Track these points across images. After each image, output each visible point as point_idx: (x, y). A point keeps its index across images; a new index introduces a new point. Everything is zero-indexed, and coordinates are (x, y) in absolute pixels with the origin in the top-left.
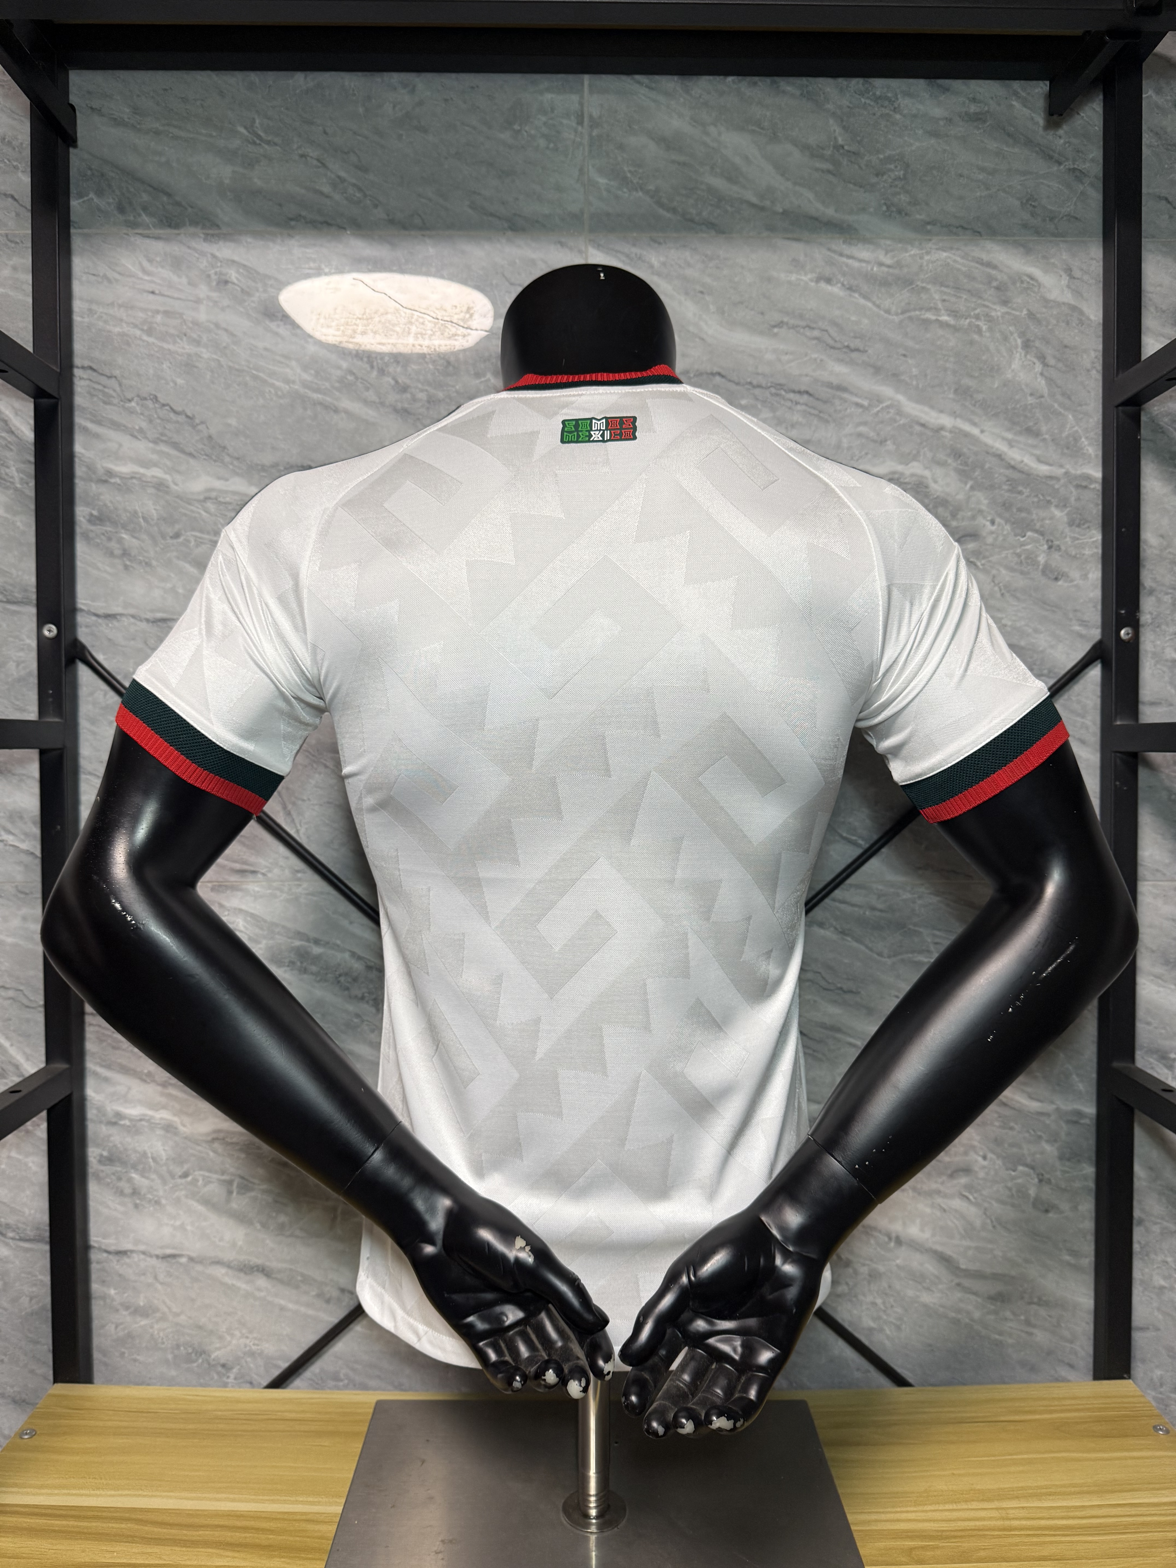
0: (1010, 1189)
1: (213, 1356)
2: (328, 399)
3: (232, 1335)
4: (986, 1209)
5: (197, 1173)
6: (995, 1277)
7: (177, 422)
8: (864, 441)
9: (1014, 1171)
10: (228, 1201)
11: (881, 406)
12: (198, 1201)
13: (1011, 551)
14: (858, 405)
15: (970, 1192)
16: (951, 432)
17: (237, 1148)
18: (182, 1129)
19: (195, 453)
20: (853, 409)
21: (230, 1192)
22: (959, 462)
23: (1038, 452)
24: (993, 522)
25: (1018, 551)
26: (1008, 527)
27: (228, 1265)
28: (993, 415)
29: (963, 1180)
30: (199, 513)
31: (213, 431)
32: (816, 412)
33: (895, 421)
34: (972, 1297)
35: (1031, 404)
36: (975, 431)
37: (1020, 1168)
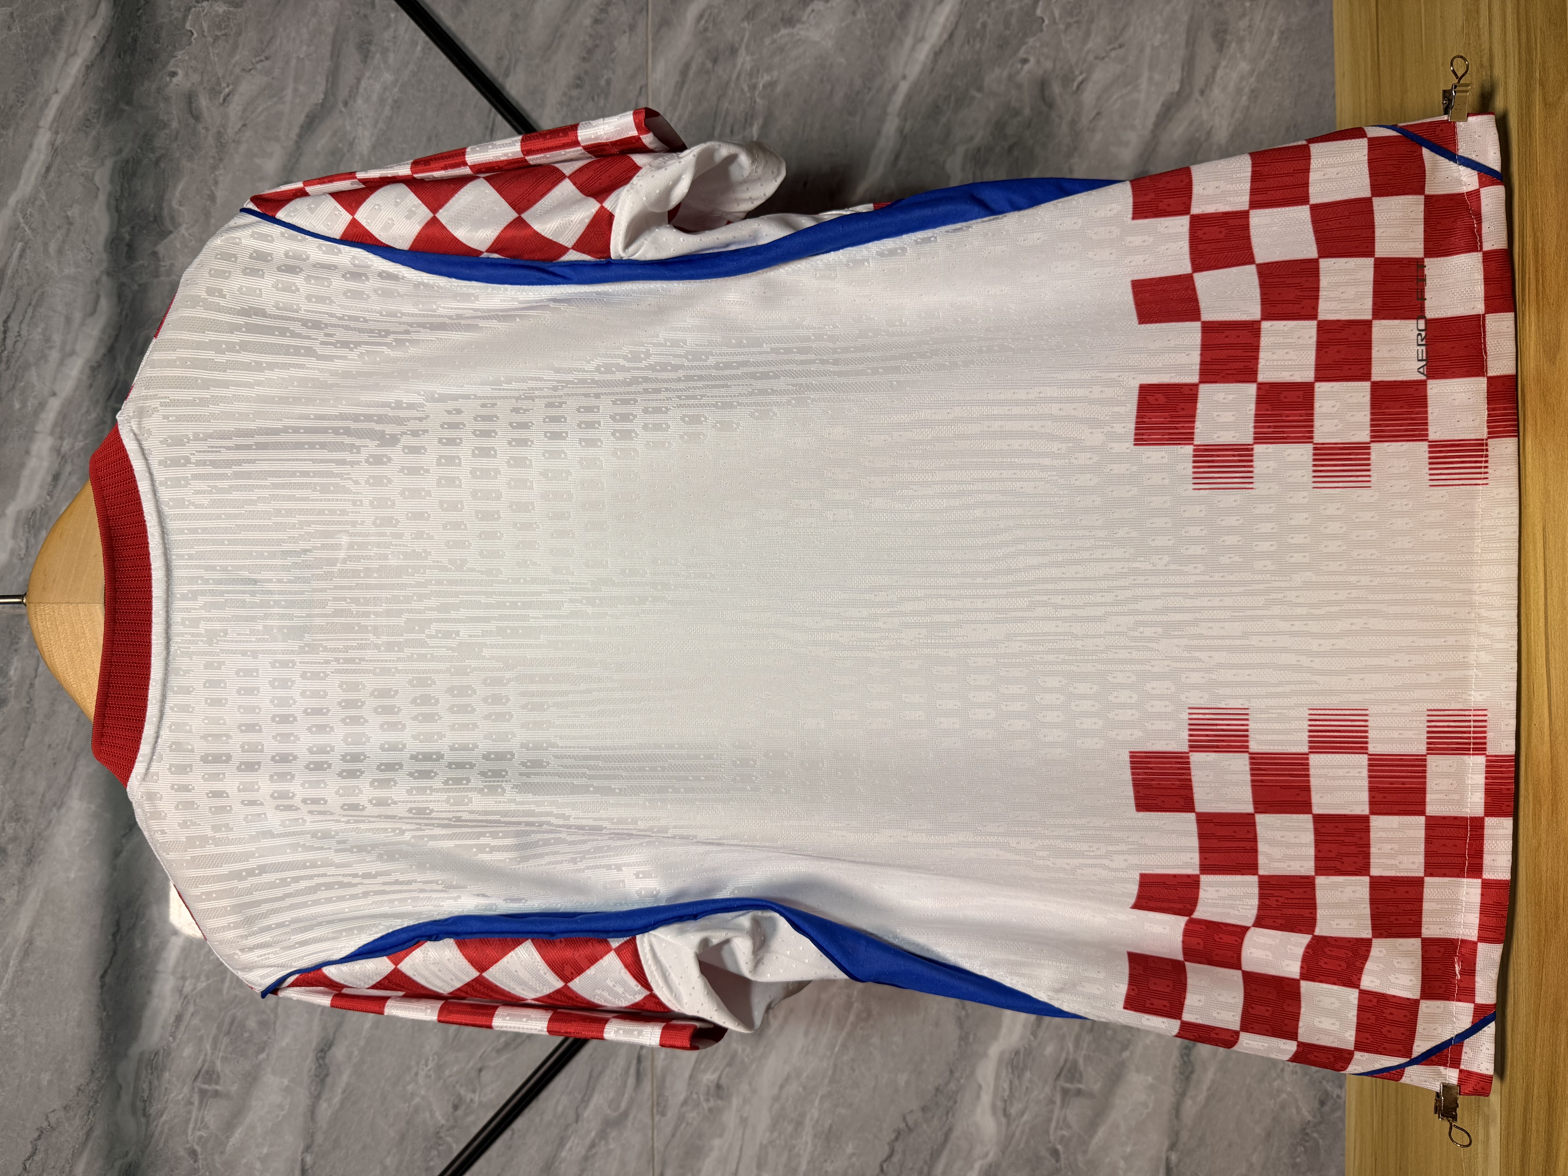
0: (1068, 26)
1: (1310, 1118)
2: (15, 953)
3: (1279, 1091)
4: (1096, 58)
5: (1052, 1138)
6: (1191, 42)
7: (46, 1151)
8: (67, 248)
9: (1043, 21)
10: (1091, 1095)
11: (23, 225)
12: (1091, 1137)
13: (210, 48)
14: (21, 256)
15: (1073, 80)
16: (57, 133)
17: (1016, 1082)
18: (990, 1158)
19: (86, 1129)
20: (27, 262)
21: (1079, 1092)
22: (95, 121)
23: (83, 18)
24: (173, 74)
25: (210, 40)
26: (180, 54)
27: (1182, 1095)
28: (35, 78)
29: (1056, 88)
30: (164, 1124)
31: (57, 1104)
32: (30, 310)
33: (43, 205)
34: (1220, 73)
35: (22, 29)
36: (56, 101)
37: (1039, 12)
